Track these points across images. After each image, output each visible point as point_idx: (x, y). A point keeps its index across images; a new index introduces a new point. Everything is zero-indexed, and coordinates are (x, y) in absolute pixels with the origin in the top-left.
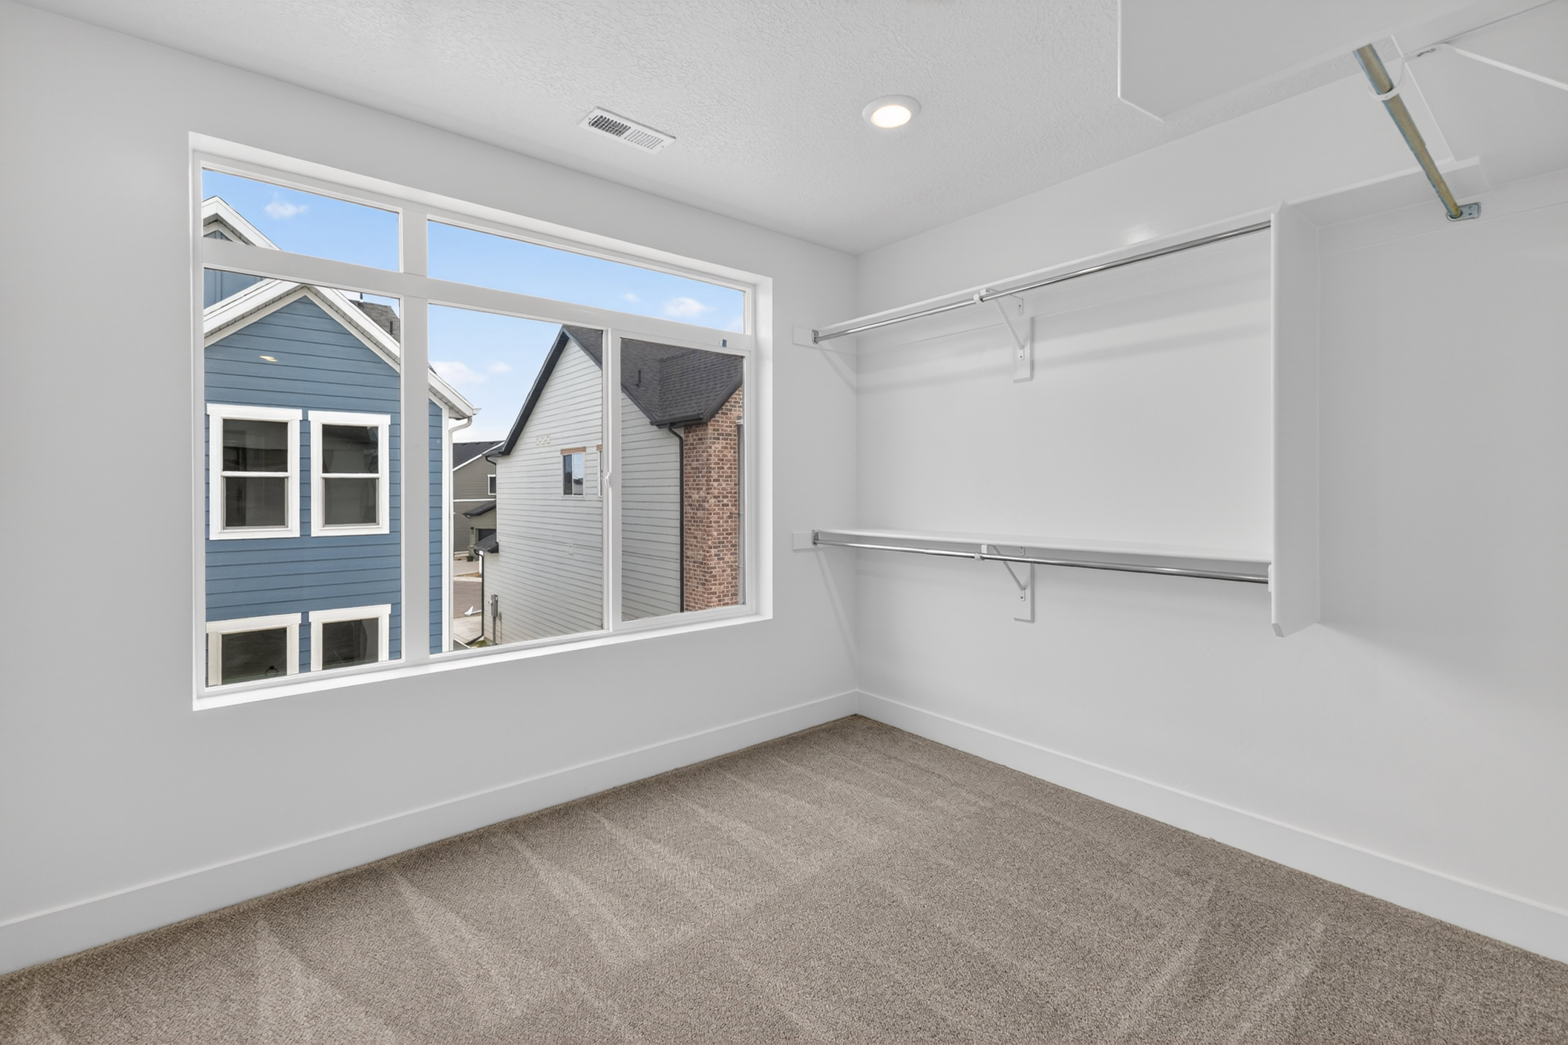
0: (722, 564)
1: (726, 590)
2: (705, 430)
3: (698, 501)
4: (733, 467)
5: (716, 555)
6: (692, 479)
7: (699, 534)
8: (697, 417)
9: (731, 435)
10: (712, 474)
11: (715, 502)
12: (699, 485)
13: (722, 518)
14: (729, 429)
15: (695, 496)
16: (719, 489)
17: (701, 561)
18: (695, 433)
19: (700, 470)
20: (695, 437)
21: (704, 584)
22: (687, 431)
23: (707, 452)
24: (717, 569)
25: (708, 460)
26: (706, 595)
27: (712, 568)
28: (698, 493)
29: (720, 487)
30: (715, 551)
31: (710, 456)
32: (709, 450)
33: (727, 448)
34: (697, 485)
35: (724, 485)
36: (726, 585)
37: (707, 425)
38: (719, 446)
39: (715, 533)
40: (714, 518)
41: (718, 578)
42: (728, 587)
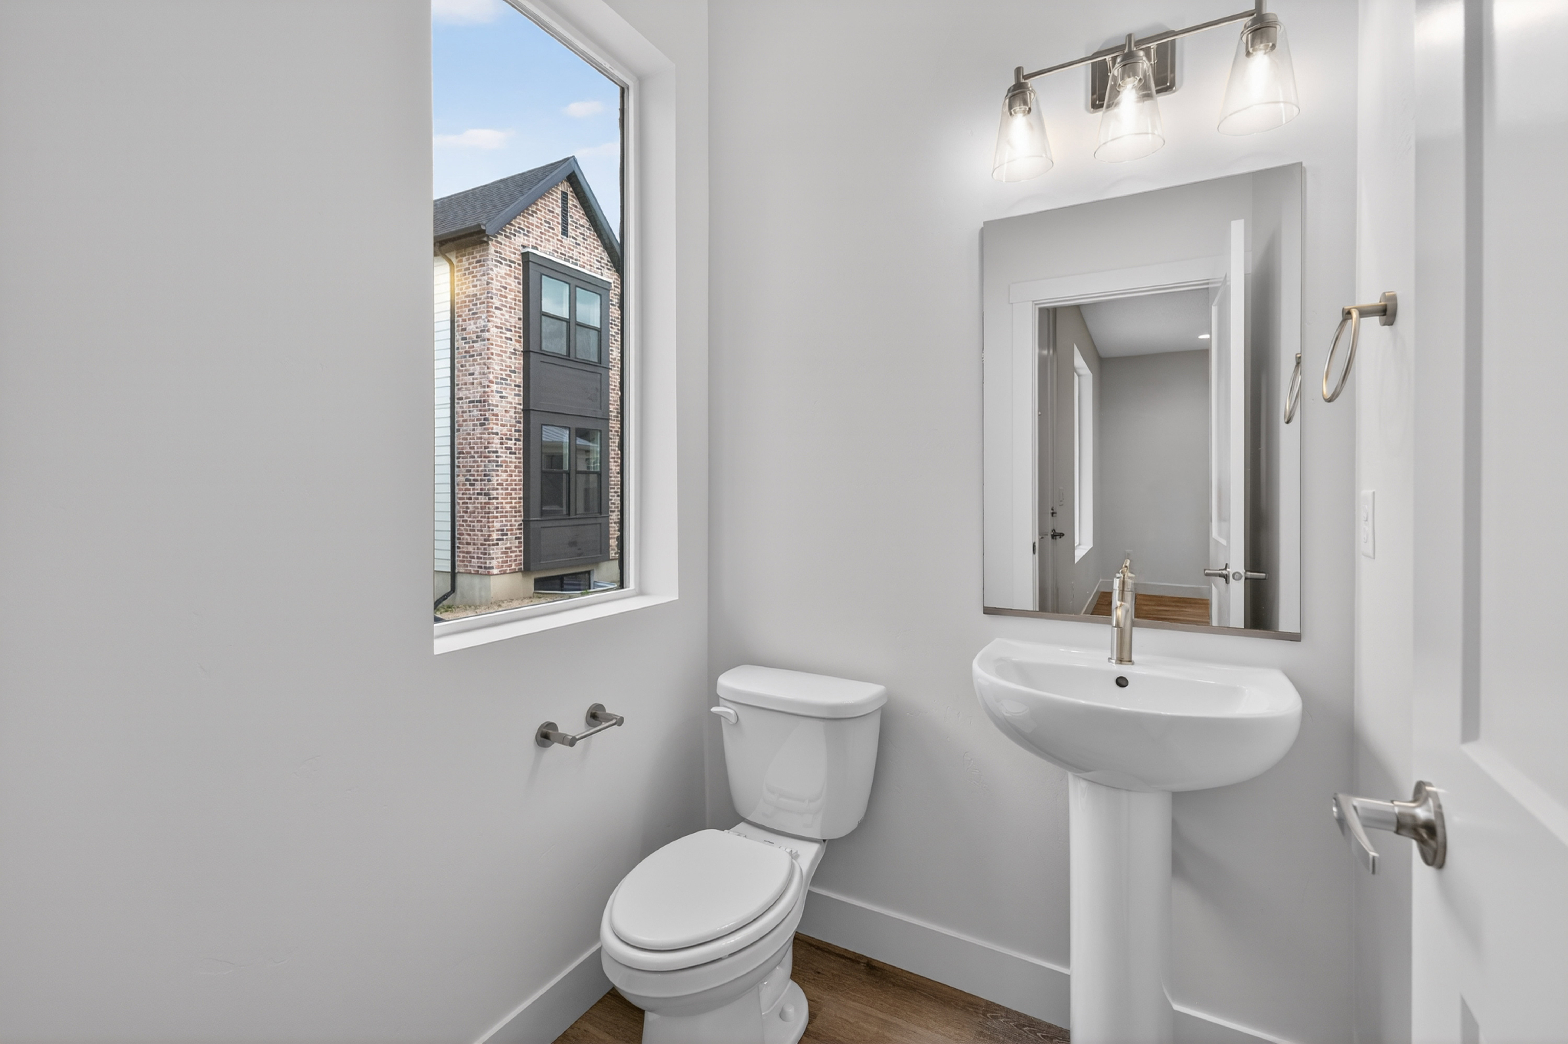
0: (504, 404)
1: (508, 433)
2: (484, 250)
3: (475, 332)
4: (517, 298)
5: (497, 392)
6: (467, 309)
7: (477, 369)
8: (476, 230)
9: (514, 263)
10: (494, 300)
11: (497, 333)
12: (476, 313)
13: (505, 352)
14: (513, 255)
15: (471, 327)
16: (501, 319)
17: (478, 399)
18: (471, 256)
19: (478, 297)
20: (471, 260)
21: (482, 425)
22: (459, 255)
23: (488, 274)
24: (499, 408)
25: (488, 283)
26: (486, 436)
27: (493, 405)
28: (475, 323)
29: (503, 318)
30: (497, 388)
31: (492, 279)
32: (490, 272)
33: (510, 276)
34: (473, 314)
35: (507, 317)
36: (509, 427)
37: (488, 244)
38: (503, 272)
39: (497, 368)
40: (495, 350)
41: (499, 418)
42: (511, 431)
